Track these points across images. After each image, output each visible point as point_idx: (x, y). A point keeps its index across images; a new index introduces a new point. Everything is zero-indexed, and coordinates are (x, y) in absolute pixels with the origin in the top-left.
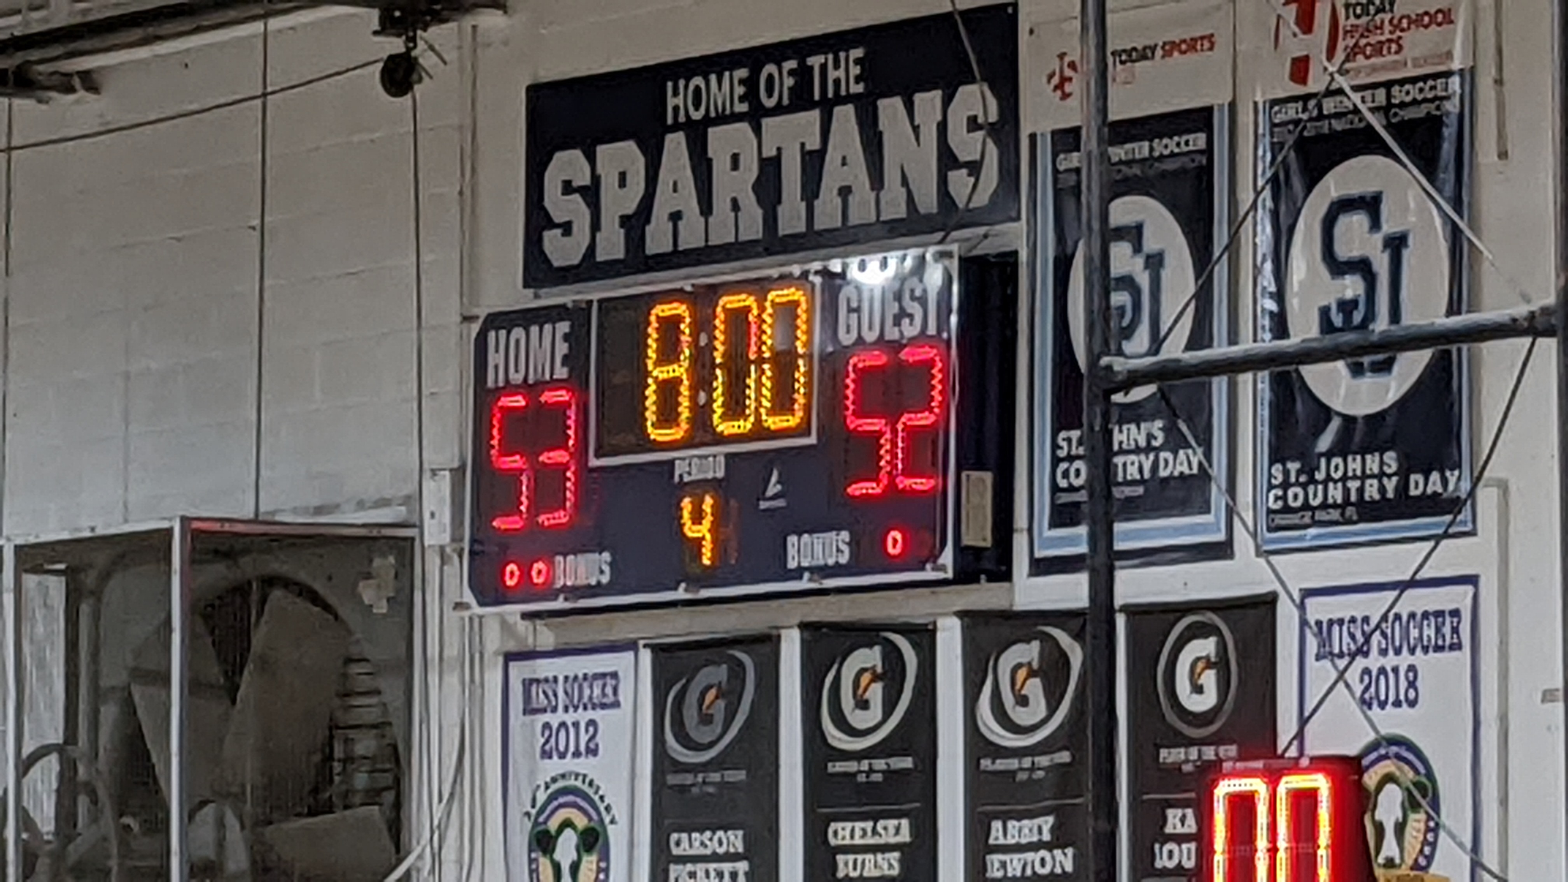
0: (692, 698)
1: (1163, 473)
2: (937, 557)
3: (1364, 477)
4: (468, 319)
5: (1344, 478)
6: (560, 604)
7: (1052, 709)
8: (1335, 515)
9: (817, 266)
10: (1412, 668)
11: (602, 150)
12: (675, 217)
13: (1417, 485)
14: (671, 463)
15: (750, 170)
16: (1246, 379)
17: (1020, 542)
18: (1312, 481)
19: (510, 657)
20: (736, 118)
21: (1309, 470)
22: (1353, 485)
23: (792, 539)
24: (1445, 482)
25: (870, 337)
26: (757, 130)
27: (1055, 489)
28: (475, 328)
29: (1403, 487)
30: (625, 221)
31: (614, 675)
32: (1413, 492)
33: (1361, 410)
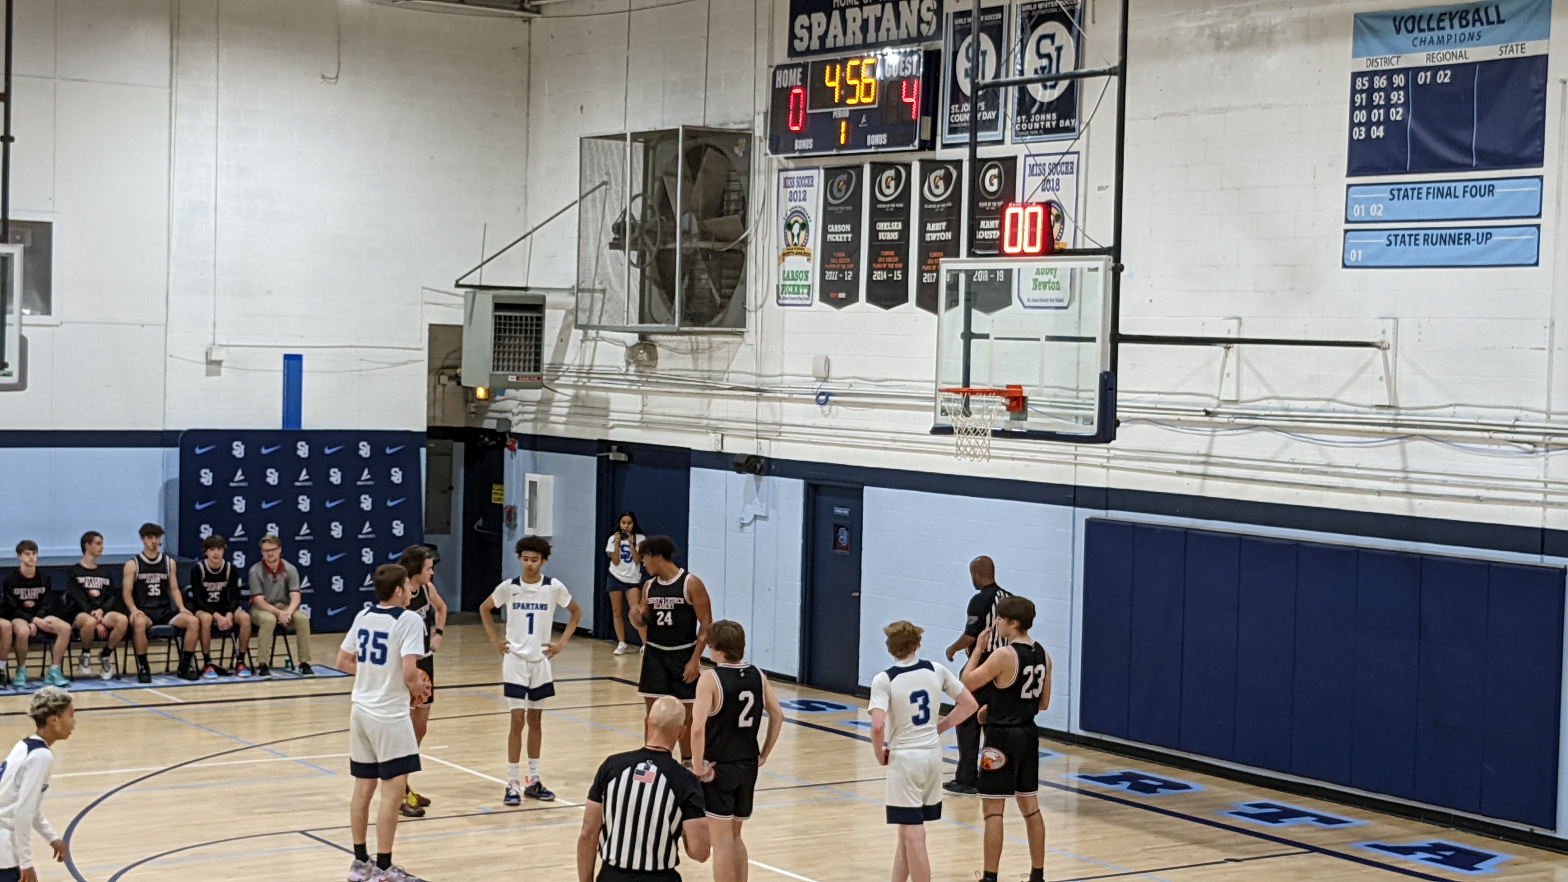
0: (836, 184)
1: (984, 118)
2: (911, 142)
3: (1046, 121)
4: (770, 67)
5: (1040, 121)
6: (797, 154)
7: (946, 190)
8: (1036, 132)
9: (879, 52)
10: (1058, 179)
11: (814, 16)
12: (835, 37)
13: (1062, 123)
14: (832, 113)
15: (859, 22)
16: (1010, 88)
17: (939, 139)
18: (1030, 122)
19: (780, 171)
20: (854, 6)
21: (1029, 118)
22: (1042, 123)
23: (869, 137)
24: (1071, 123)
25: (895, 75)
26: (861, 10)
27: (950, 123)
28: (772, 70)
29: (1058, 124)
30: (820, 37)
31: (812, 177)
32: (1061, 125)
33: (1046, 100)
